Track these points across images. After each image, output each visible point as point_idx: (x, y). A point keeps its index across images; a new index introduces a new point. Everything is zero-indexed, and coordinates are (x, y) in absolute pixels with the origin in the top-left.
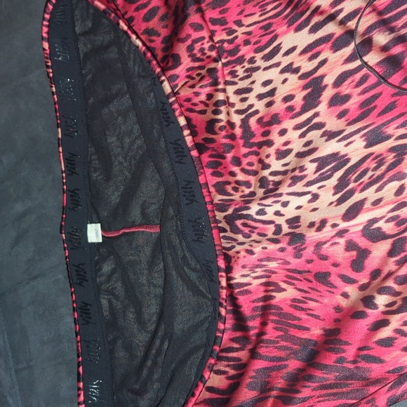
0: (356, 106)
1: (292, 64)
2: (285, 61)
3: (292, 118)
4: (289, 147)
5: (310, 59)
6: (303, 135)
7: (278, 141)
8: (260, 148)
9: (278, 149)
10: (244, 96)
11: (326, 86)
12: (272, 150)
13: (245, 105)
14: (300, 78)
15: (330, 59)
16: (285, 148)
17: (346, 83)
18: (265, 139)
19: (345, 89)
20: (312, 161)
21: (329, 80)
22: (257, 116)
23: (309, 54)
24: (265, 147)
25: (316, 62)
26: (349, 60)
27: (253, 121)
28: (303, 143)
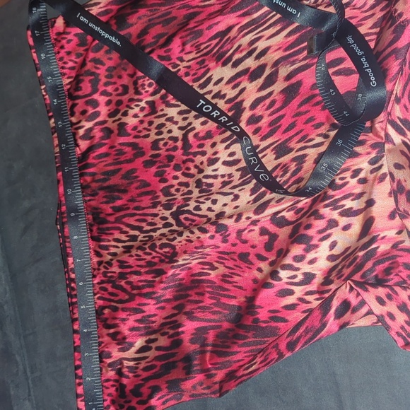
0: (267, 124)
1: (220, 91)
2: (216, 89)
3: (220, 134)
4: (217, 156)
5: (234, 88)
6: (227, 148)
7: (210, 151)
8: (195, 156)
9: (209, 158)
10: (185, 116)
11: (245, 108)
12: (204, 159)
13: (186, 123)
14: (226, 103)
15: (247, 88)
16: (214, 157)
17: (259, 106)
18: (200, 150)
19: (259, 111)
20: (237, 170)
21: (247, 104)
22: (194, 132)
23: (233, 84)
24: (199, 156)
25: (237, 90)
26: (261, 88)
27: (191, 135)
28: (228, 154)
